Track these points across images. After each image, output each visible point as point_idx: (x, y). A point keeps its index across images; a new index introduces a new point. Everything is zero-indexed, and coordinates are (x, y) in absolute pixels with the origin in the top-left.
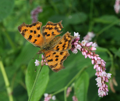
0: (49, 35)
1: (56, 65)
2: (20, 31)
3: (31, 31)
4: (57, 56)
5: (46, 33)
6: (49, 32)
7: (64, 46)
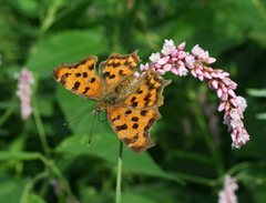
0: (113, 76)
1: (136, 137)
2: (57, 78)
3: (78, 75)
4: (135, 119)
5: (108, 74)
6: (114, 71)
7: (147, 99)
